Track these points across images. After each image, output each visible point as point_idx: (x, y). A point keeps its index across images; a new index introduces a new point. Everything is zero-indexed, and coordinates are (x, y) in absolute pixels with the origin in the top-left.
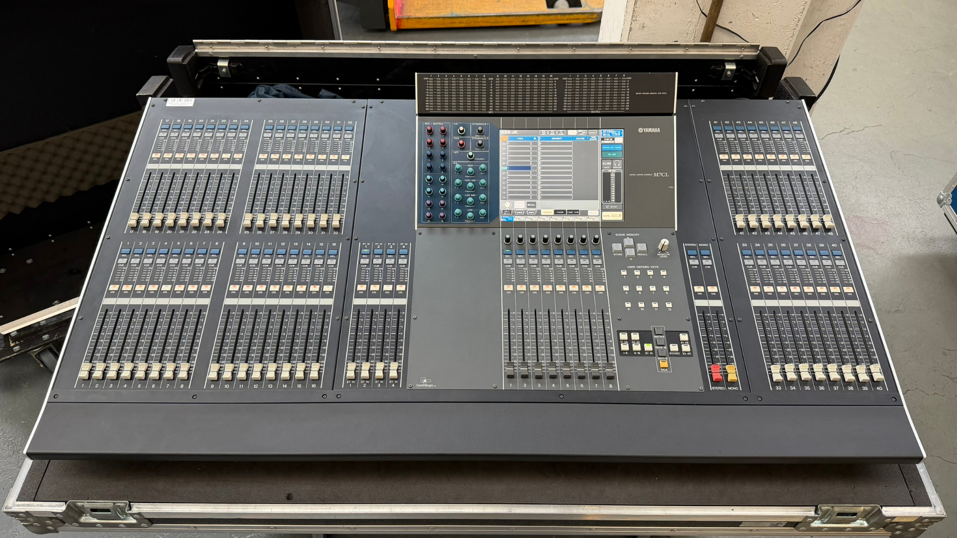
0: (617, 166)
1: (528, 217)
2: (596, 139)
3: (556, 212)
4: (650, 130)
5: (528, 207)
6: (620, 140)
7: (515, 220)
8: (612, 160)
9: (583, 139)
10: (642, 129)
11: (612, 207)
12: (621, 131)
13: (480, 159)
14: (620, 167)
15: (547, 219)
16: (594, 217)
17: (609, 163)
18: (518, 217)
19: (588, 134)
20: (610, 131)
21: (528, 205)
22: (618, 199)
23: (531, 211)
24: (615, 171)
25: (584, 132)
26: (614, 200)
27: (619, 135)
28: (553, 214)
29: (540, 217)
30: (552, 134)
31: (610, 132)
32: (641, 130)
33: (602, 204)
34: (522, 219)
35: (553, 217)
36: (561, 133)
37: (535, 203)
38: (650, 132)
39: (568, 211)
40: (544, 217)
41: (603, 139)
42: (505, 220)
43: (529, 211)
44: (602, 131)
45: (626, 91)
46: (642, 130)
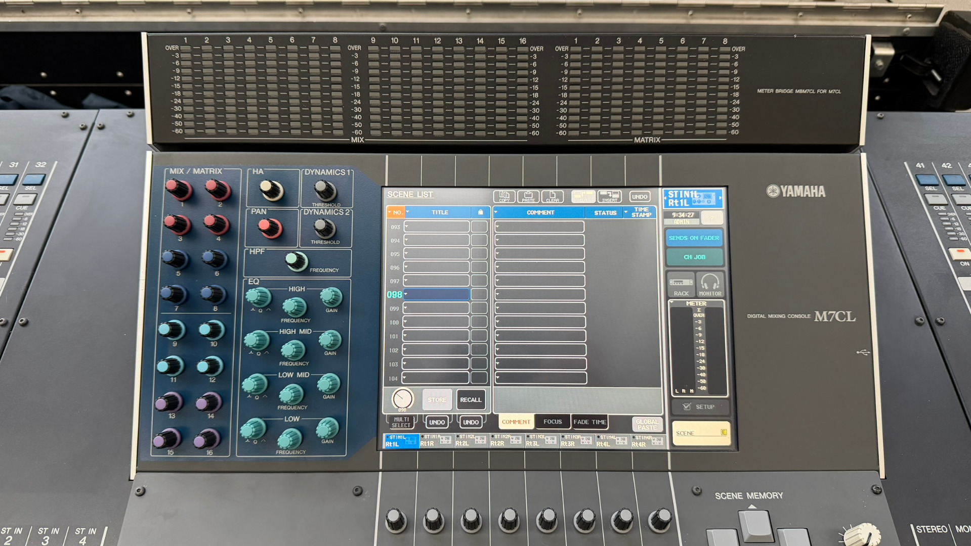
0: (710, 289)
1: (462, 435)
2: (648, 215)
3: (542, 422)
4: (799, 191)
5: (461, 406)
6: (716, 217)
7: (423, 444)
8: (695, 272)
9: (614, 213)
10: (775, 187)
11: (699, 407)
12: (718, 194)
13: (326, 270)
14: (719, 294)
15: (516, 441)
16: (649, 437)
17: (688, 282)
18: (434, 436)
19: (626, 201)
20: (687, 192)
21: (463, 400)
22: (716, 386)
23: (469, 418)
24: (704, 303)
25: (617, 196)
26: (704, 388)
27: (713, 202)
28: (531, 426)
29: (497, 435)
30: (526, 201)
31: (687, 194)
32: (773, 191)
33: (670, 398)
34: (445, 440)
35: (532, 436)
36: (554, 197)
37: (481, 394)
38: (799, 197)
39: (575, 417)
40: (508, 436)
41: (667, 215)
42: (396, 445)
43: (464, 419)
44: (666, 194)
45: (732, 83)
46: (778, 191)
